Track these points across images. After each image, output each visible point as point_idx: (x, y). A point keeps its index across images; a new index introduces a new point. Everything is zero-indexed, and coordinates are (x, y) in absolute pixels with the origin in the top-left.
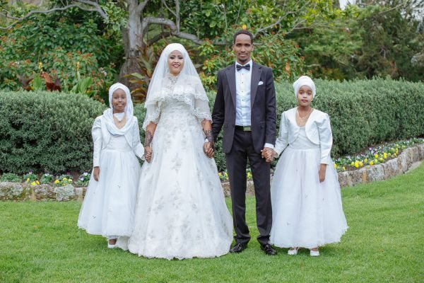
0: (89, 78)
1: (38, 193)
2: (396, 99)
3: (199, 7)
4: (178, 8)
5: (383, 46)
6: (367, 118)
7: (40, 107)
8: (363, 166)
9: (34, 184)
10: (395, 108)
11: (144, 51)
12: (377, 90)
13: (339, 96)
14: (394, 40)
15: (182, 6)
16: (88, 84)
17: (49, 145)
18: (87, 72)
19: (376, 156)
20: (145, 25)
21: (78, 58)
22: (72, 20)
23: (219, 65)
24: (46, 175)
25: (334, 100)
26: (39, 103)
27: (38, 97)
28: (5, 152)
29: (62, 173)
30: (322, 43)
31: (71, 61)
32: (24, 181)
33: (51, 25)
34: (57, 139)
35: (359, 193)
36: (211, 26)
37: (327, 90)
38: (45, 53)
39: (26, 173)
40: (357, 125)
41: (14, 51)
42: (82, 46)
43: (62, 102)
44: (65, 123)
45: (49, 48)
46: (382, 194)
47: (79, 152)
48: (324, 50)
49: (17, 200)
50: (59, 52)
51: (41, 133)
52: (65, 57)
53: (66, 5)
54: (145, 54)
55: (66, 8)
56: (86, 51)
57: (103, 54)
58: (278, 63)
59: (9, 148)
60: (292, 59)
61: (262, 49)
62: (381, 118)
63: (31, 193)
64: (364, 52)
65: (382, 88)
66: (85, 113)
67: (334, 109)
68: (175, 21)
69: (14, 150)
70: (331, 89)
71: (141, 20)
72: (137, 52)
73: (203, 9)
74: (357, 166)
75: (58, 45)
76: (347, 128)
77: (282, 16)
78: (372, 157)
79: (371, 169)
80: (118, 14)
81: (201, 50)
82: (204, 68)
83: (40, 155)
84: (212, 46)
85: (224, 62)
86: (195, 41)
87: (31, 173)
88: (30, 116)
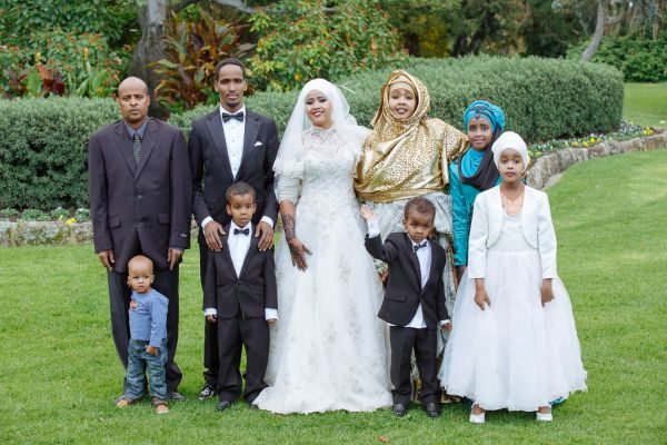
0: (104, 71)
1: (80, 234)
2: (526, 88)
7: (67, 121)
9: (71, 222)
10: (525, 100)
11: (174, 27)
13: (450, 91)
16: (103, 79)
17: (82, 171)
21: (85, 42)
23: (279, 45)
24: (81, 210)
25: (443, 98)
26: (65, 117)
28: (22, 181)
31: (74, 47)
32: (55, 218)
38: (32, 35)
39: (53, 209)
42: (84, 23)
43: (94, 113)
45: (37, 26)
49: (51, 243)
50: (57, 35)
51: (72, 155)
52: (66, 41)
54: (175, 33)
56: (91, 30)
57: (112, 32)
58: (360, 38)
59: (28, 177)
60: (381, 33)
61: (339, 21)
63: (69, 235)
65: (507, 72)
67: (444, 110)
69: (35, 179)
70: (439, 83)
72: (161, 27)
75: (49, 20)
81: (253, 22)
82: (259, 50)
83: (70, 185)
84: (267, 17)
85: (286, 40)
86: (242, 9)
87: (59, 208)
88: (56, 134)
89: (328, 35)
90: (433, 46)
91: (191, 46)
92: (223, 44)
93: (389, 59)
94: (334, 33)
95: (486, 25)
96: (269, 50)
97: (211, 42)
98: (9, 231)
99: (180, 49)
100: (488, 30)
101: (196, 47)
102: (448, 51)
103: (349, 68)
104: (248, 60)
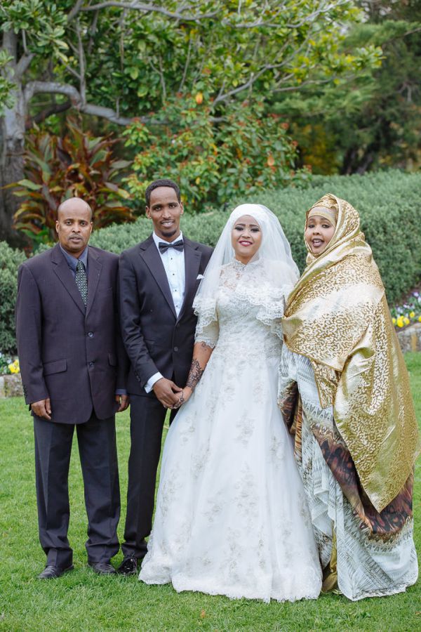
3: (118, 62)
4: (83, 65)
5: (407, 80)
6: (409, 245)
8: (409, 325)
11: (36, 142)
15: (87, 60)
20: (29, 94)
23: (159, 163)
36: (141, 94)
40: (395, 259)
54: (37, 149)
58: (254, 153)
60: (278, 147)
61: (230, 133)
68: (77, 85)
71: (23, 88)
72: (18, 141)
73: (126, 66)
74: (400, 324)
78: (420, 308)
81: (127, 137)
82: (136, 168)
84: (146, 130)
85: (167, 156)
86: (113, 119)
89: (217, 150)
90: (320, 161)
91: (58, 164)
92: (94, 161)
93: (288, 177)
94: (223, 147)
95: (381, 135)
96: (147, 168)
97: (79, 159)
99: (44, 167)
100: (383, 141)
101: (62, 165)
102: (337, 166)
103: (243, 189)
104: (124, 180)
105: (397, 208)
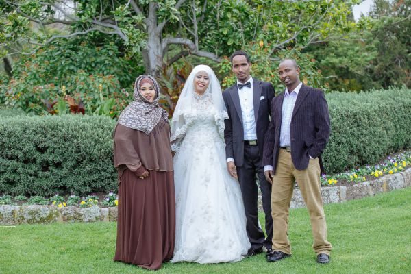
0: (112, 99)
1: (65, 215)
3: (216, 26)
4: (196, 27)
5: (398, 55)
6: (385, 127)
7: (64, 130)
8: (383, 176)
9: (60, 206)
11: (165, 70)
12: (394, 99)
13: (356, 107)
14: (407, 48)
15: (200, 25)
16: (111, 105)
17: (74, 167)
18: (110, 94)
19: (396, 164)
20: (164, 45)
21: (101, 80)
22: (94, 43)
24: (72, 196)
25: (351, 112)
26: (63, 127)
27: (61, 121)
28: (31, 175)
29: (88, 194)
30: (338, 56)
32: (51, 203)
33: (73, 49)
34: (82, 161)
35: (380, 203)
36: (229, 43)
37: (345, 102)
38: (68, 77)
39: (52, 196)
40: (375, 135)
41: (37, 76)
42: (104, 69)
43: (86, 124)
44: (89, 145)
45: (71, 71)
46: (403, 203)
47: (103, 173)
48: (341, 62)
49: (44, 222)
50: (81, 75)
51: (66, 155)
52: (88, 79)
53: (86, 28)
54: (165, 74)
55: (87, 31)
56: (108, 73)
57: (125, 76)
59: (35, 172)
62: (398, 126)
63: (58, 215)
64: (379, 62)
65: (398, 97)
66: (108, 134)
67: (352, 121)
68: (193, 40)
69: (40, 173)
70: (349, 101)
71: (161, 40)
72: (158, 72)
73: (220, 27)
74: (377, 175)
75: (80, 68)
76: (365, 139)
77: (298, 31)
78: (391, 166)
79: (391, 178)
80: (137, 36)
81: (220, 67)
82: (224, 85)
83: (66, 177)
86: (214, 59)
87: (57, 195)
88: (55, 139)
89: (272, 74)
91: (176, 83)
98: (13, 213)
101: (179, 83)
105: (377, 105)
